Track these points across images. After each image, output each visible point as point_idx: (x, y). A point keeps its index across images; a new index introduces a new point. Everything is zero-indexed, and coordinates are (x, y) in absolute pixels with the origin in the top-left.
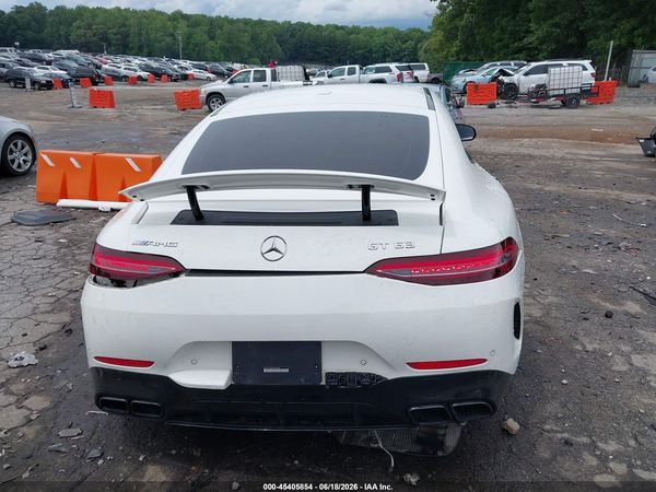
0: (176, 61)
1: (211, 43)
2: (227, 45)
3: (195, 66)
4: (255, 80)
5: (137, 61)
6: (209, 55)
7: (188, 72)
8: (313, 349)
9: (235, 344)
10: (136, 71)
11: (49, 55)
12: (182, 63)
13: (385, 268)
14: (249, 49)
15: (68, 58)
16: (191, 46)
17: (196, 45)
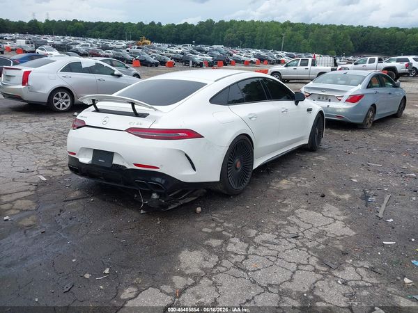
0: (277, 52)
1: (305, 41)
2: (315, 42)
3: (287, 55)
4: (301, 65)
5: (254, 52)
6: (302, 48)
7: (282, 59)
8: (111, 154)
9: (94, 150)
10: (250, 57)
11: (207, 48)
12: (280, 53)
13: (131, 131)
14: (330, 44)
15: (216, 50)
16: (292, 43)
17: (295, 42)
